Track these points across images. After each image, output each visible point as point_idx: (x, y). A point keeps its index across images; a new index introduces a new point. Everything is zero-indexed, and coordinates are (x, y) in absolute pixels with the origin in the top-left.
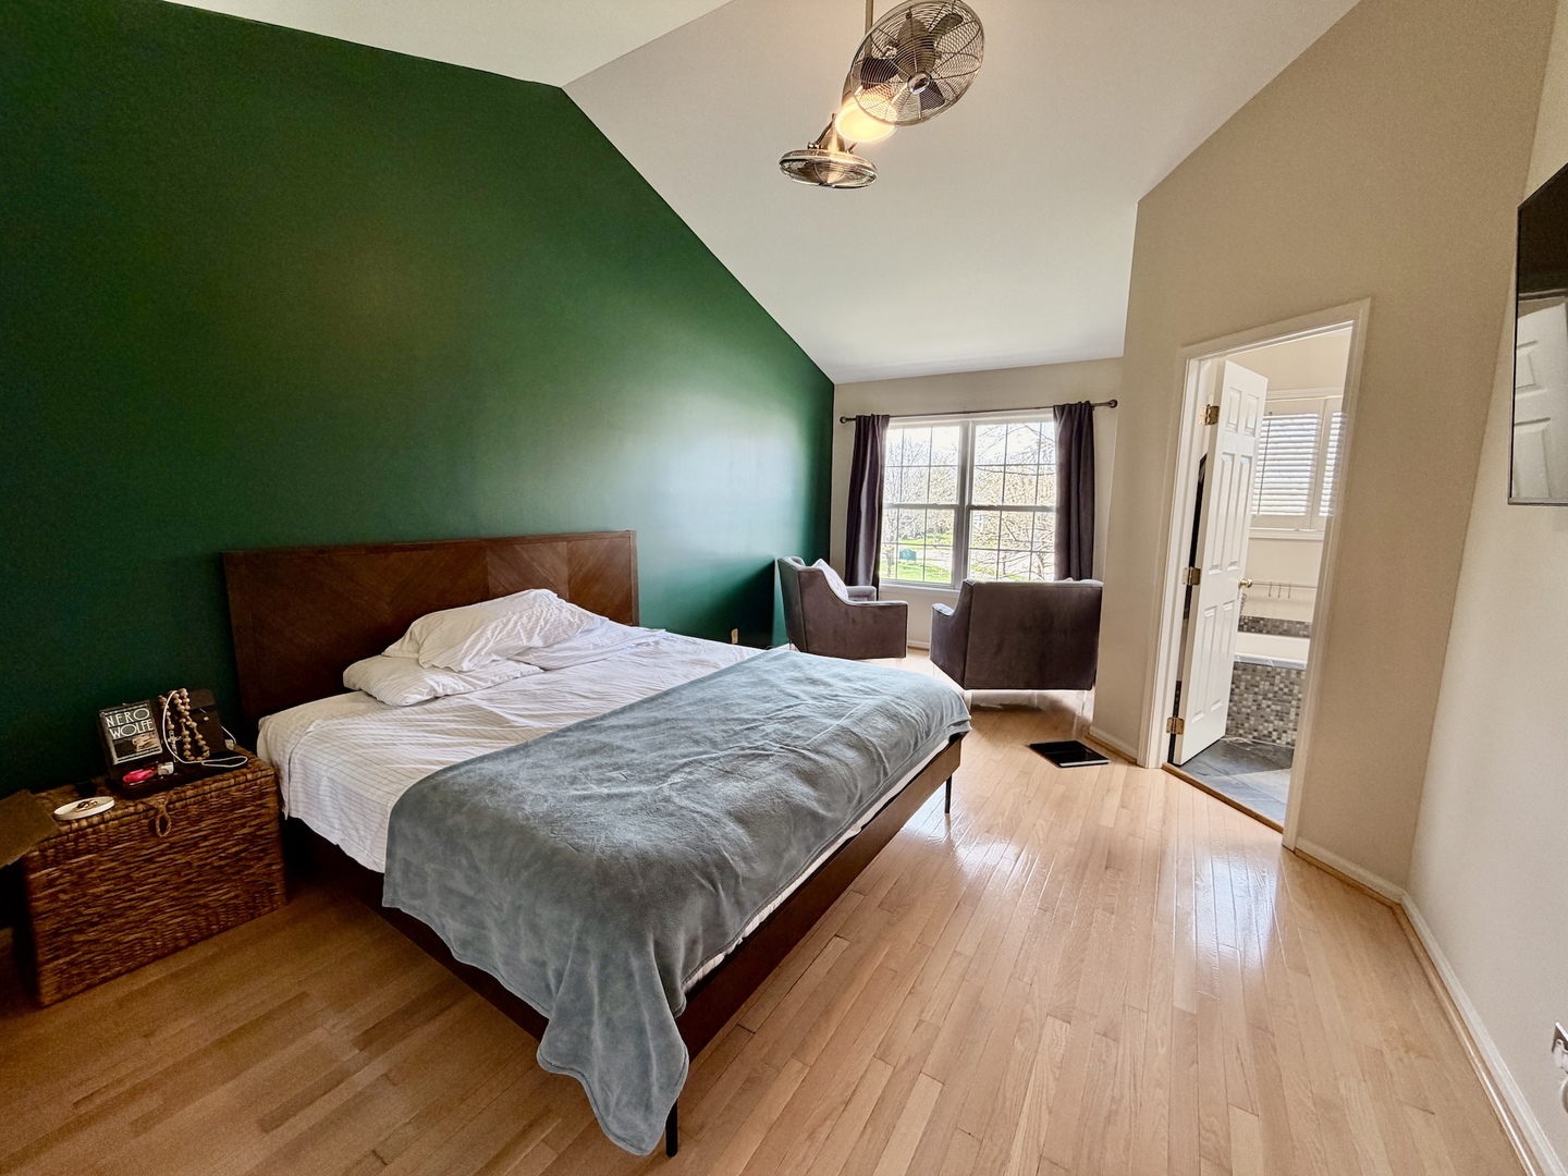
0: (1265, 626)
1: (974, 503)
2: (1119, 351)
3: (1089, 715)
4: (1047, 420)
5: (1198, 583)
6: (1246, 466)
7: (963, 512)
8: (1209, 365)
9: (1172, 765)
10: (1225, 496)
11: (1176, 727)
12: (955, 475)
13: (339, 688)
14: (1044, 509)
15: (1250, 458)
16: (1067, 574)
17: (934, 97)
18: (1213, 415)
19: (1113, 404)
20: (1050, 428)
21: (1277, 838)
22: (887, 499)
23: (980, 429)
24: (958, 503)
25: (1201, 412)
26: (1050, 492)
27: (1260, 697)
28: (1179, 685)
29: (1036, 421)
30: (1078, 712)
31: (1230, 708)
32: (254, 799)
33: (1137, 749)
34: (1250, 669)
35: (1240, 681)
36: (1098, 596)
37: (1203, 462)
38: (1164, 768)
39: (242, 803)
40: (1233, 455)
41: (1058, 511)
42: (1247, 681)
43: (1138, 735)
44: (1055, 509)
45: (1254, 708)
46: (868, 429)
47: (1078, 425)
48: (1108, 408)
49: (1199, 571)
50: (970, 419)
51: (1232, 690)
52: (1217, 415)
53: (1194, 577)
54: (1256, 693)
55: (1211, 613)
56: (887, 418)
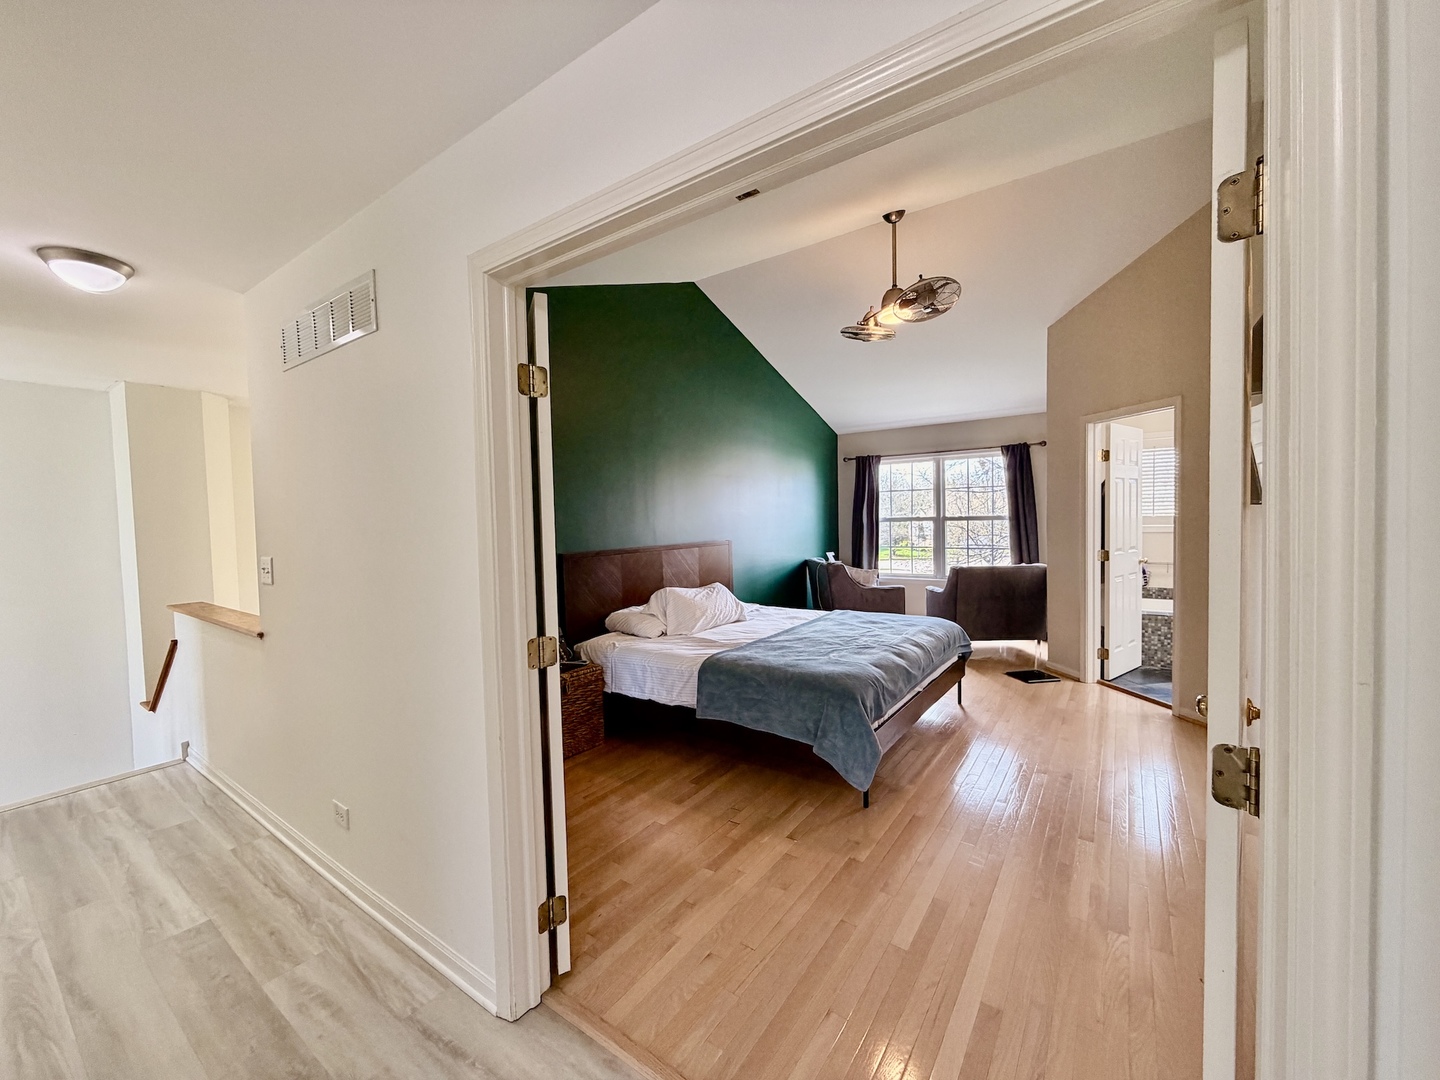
0: (1168, 594)
1: (948, 515)
2: (1043, 408)
3: (1045, 656)
4: (998, 455)
5: (1108, 560)
6: (1134, 485)
7: (940, 522)
8: (1100, 426)
9: (1103, 681)
10: (1120, 503)
11: (1104, 654)
12: (931, 496)
13: (605, 631)
14: (999, 518)
15: (1137, 480)
16: (1021, 561)
17: (936, 311)
18: (1106, 456)
19: (1043, 443)
20: (1000, 460)
21: (1170, 712)
22: (883, 513)
23: (948, 463)
24: (935, 515)
25: (1099, 454)
26: (1003, 505)
27: (1162, 638)
28: (1103, 628)
29: (989, 456)
30: (1037, 656)
31: (1143, 646)
32: (595, 681)
33: (1079, 671)
34: (1153, 618)
35: (1148, 627)
36: (1043, 574)
37: (1103, 485)
38: (1098, 682)
39: (588, 684)
40: (1123, 479)
41: (1010, 519)
42: (1152, 627)
43: (1079, 663)
44: (1007, 517)
45: (1159, 645)
46: (865, 466)
47: (1019, 458)
48: (1039, 447)
49: (1108, 552)
50: (941, 457)
51: (1143, 634)
52: (1109, 456)
53: (1106, 556)
54: (1159, 635)
55: (1120, 579)
56: (879, 458)
